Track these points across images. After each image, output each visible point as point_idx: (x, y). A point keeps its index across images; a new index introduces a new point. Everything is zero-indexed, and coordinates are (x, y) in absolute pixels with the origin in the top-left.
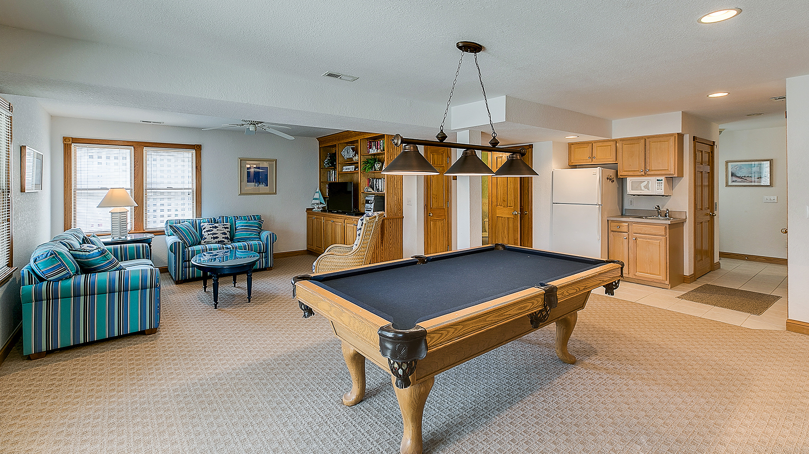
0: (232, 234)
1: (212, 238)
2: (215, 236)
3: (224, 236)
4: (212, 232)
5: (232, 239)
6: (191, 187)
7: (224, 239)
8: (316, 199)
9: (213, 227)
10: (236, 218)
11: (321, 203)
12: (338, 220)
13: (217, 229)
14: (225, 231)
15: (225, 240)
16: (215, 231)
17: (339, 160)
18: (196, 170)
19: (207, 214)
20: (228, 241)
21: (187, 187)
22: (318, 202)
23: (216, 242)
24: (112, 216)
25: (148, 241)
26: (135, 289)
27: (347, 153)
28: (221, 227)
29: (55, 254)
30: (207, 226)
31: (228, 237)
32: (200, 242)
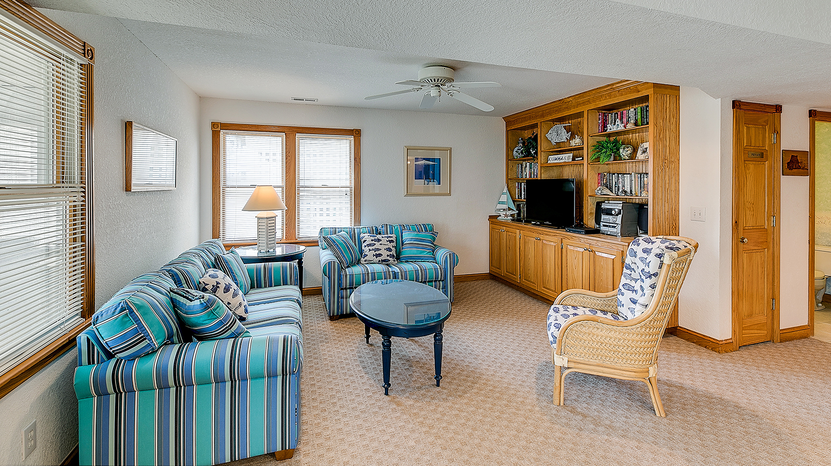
0: (398, 250)
1: (374, 255)
2: (378, 252)
3: (389, 253)
4: (374, 247)
5: (398, 257)
6: (348, 185)
7: (388, 258)
8: (503, 203)
9: (375, 240)
10: (403, 227)
11: (510, 209)
12: (547, 238)
13: (380, 242)
14: (390, 245)
15: (390, 259)
16: (377, 245)
17: (542, 146)
18: (355, 163)
19: (368, 221)
20: (394, 261)
21: (344, 185)
22: (505, 207)
23: (379, 261)
24: (258, 223)
25: (298, 257)
26: (257, 377)
27: (557, 134)
28: (384, 241)
29: (130, 308)
30: (367, 238)
31: (393, 256)
32: (359, 260)
